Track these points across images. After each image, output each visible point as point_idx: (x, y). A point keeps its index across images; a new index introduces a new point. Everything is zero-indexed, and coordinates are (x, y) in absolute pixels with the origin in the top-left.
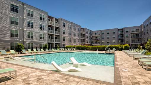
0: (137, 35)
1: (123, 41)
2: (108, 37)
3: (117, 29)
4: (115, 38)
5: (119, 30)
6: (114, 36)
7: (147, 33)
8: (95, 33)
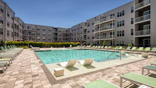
0: (66, 35)
1: (57, 39)
2: (44, 33)
3: (53, 27)
4: (50, 35)
5: (54, 28)
6: (50, 34)
7: (75, 35)
8: (28, 27)
